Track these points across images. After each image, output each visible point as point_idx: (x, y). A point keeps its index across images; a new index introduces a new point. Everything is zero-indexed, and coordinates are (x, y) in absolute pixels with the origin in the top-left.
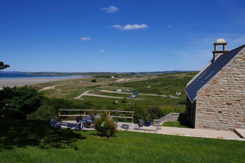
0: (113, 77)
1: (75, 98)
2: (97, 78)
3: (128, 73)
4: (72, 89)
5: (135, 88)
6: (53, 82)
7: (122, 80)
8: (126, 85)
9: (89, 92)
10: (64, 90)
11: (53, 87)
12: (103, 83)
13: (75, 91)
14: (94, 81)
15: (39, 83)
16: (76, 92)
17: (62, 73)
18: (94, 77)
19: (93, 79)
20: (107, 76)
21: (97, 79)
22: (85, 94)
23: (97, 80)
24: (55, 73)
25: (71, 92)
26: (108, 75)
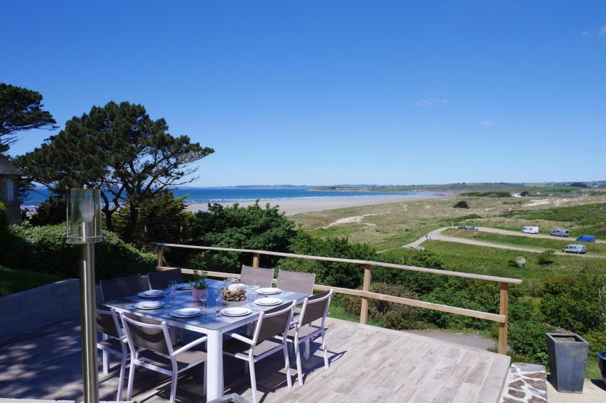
0: (516, 195)
1: (406, 246)
2: (472, 197)
3: (564, 184)
4: (401, 223)
5: (583, 224)
6: (360, 207)
7: (543, 203)
8: (553, 215)
9: (443, 233)
10: (383, 225)
11: (358, 219)
12: (487, 210)
13: (408, 228)
14: (462, 205)
15: (328, 209)
16: (411, 230)
17: (383, 187)
18: (463, 195)
19: (459, 201)
20: (501, 192)
21: (470, 199)
22: (435, 235)
23: (472, 202)
24: (368, 188)
25: (399, 231)
26: (503, 190)
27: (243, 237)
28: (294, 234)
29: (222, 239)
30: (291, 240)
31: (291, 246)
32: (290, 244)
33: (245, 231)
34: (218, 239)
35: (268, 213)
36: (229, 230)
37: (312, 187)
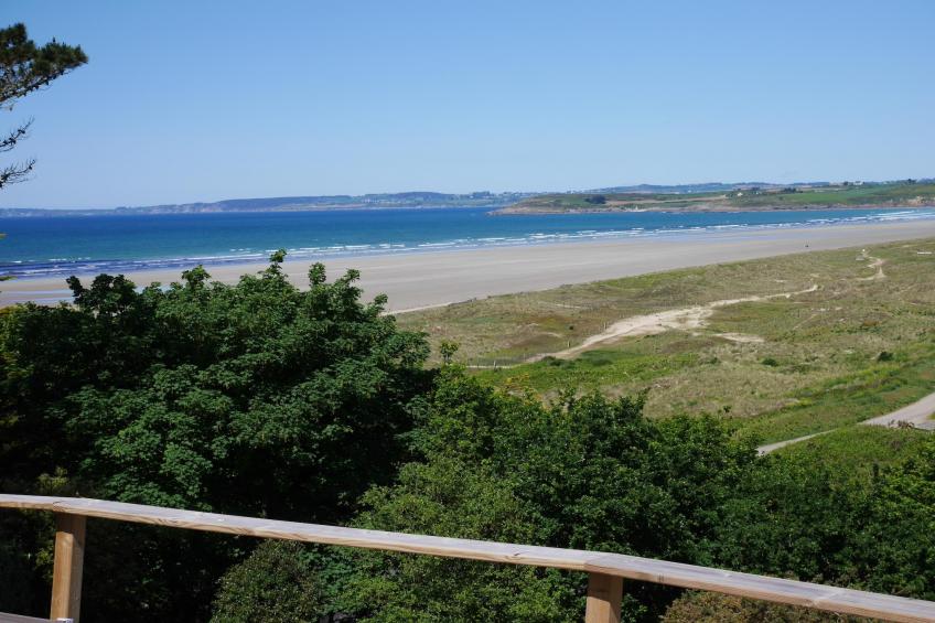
1: (883, 420)
4: (865, 328)
6: (702, 272)
10: (792, 338)
11: (694, 318)
13: (888, 346)
15: (575, 282)
16: (903, 357)
17: (790, 190)
24: (732, 195)
25: (853, 359)
27: (221, 403)
28: (423, 382)
29: (135, 414)
30: (415, 406)
31: (414, 433)
32: (407, 423)
33: (227, 378)
34: (121, 412)
35: (320, 304)
36: (161, 378)
37: (514, 198)
